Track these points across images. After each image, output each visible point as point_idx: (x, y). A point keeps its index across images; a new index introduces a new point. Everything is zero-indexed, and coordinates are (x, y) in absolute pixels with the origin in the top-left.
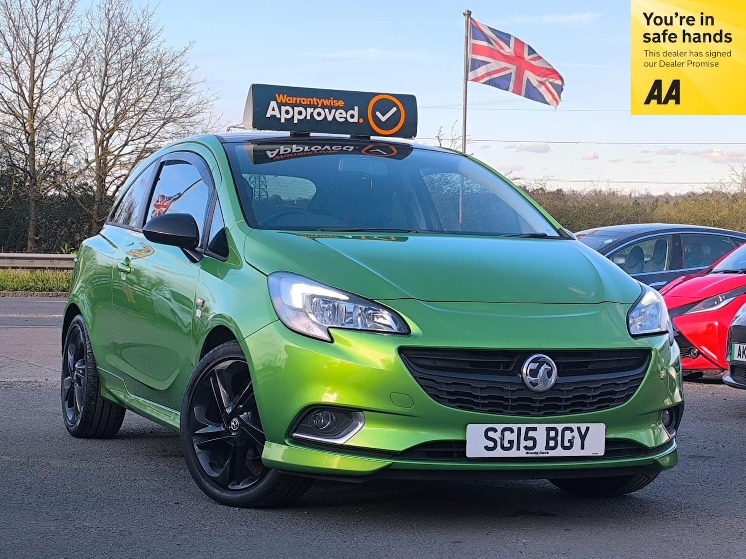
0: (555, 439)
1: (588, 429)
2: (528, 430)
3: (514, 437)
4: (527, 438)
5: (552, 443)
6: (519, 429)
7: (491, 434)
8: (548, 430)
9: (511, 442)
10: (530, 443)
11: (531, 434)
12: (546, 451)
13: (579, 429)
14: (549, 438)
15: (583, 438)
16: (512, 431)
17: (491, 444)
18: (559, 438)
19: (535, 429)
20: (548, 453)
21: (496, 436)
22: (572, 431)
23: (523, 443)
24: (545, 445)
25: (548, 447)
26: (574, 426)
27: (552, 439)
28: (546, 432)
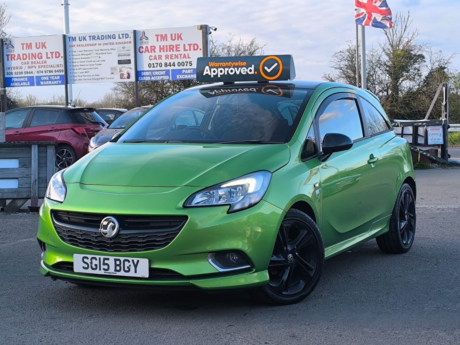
0: (119, 265)
1: (138, 261)
2: (105, 259)
3: (97, 262)
4: (104, 264)
5: (118, 268)
6: (100, 258)
7: (85, 260)
8: (116, 260)
9: (96, 265)
10: (106, 267)
11: (106, 262)
12: (115, 272)
13: (133, 261)
14: (116, 265)
15: (136, 266)
16: (96, 259)
17: (86, 266)
18: (122, 265)
19: (108, 259)
20: (116, 273)
21: (88, 261)
22: (129, 262)
23: (102, 267)
24: (114, 269)
25: (116, 270)
26: (130, 259)
27: (118, 265)
28: (114, 261)
